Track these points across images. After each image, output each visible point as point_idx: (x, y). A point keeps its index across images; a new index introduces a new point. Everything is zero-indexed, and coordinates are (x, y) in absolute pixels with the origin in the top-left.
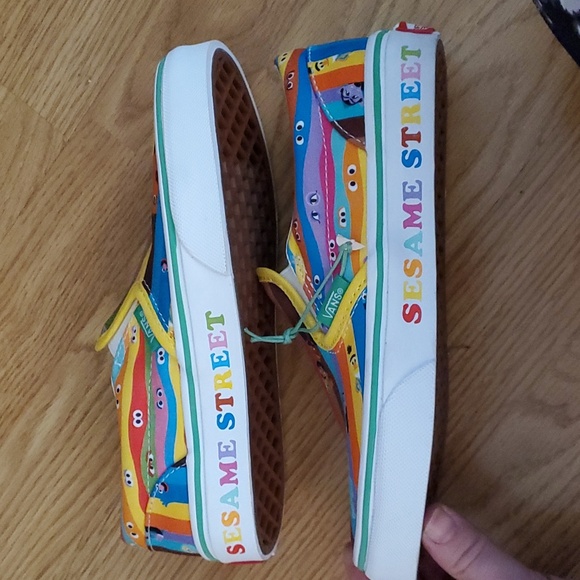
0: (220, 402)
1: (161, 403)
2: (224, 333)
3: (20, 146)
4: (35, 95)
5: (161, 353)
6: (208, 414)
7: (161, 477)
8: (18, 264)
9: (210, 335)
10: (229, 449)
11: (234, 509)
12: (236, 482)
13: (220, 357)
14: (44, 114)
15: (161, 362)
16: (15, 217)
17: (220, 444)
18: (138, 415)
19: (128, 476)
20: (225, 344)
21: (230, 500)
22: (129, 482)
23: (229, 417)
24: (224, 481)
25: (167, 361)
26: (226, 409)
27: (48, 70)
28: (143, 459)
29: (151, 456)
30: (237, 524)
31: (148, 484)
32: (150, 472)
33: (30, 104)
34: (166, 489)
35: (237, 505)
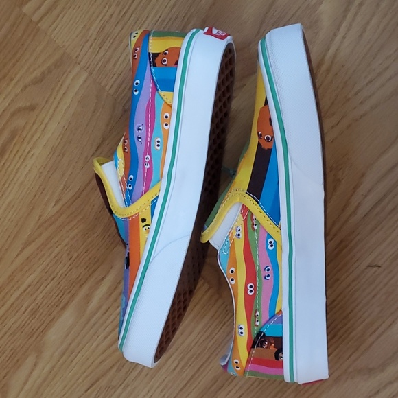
14: (112, 92)
33: (102, 85)
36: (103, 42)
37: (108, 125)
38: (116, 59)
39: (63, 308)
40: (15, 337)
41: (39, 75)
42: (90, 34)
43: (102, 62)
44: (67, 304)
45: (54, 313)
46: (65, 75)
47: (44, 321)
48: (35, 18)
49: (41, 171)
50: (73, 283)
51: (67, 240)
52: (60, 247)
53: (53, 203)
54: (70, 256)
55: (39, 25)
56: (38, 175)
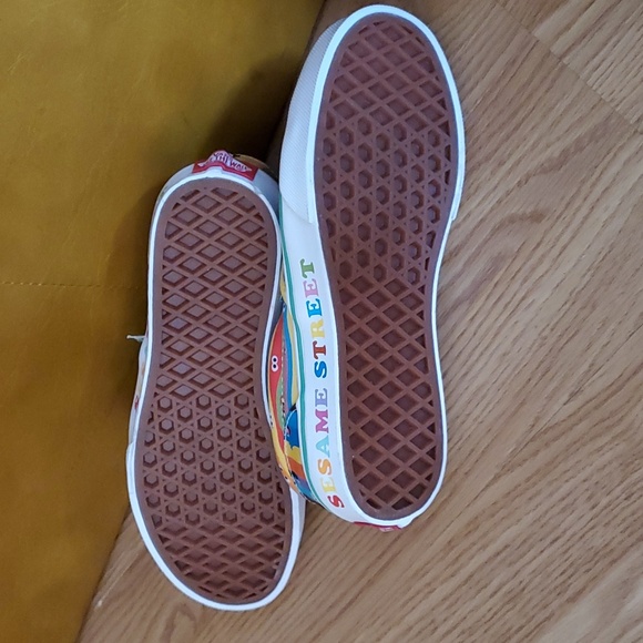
0: (316, 350)
2: (315, 281)
9: (305, 283)
10: (323, 397)
11: (326, 457)
12: (327, 430)
13: (314, 305)
17: (316, 391)
20: (316, 292)
21: (323, 448)
23: (323, 365)
24: (318, 428)
26: (321, 357)
28: (278, 402)
29: (283, 400)
32: (283, 416)
34: (289, 433)
39: (573, 600)
44: (580, 593)
48: (557, 49)
49: (544, 334)
50: (596, 554)
51: (589, 470)
52: (572, 481)
53: (565, 398)
54: (593, 502)
55: (565, 61)
56: (539, 341)
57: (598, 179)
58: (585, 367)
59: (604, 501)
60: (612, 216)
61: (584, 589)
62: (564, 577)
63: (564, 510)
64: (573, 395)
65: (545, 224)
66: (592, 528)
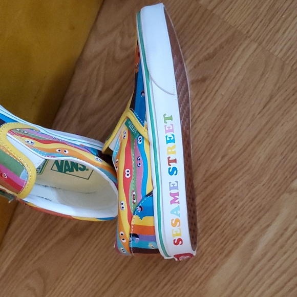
0: (170, 161)
1: (140, 164)
2: (172, 125)
3: (263, 75)
4: (275, 46)
5: (140, 139)
6: (164, 168)
7: (139, 203)
8: (255, 141)
9: (165, 126)
10: (175, 186)
11: (178, 217)
12: (178, 203)
13: (170, 138)
14: (280, 56)
15: (140, 143)
16: (256, 114)
17: (170, 183)
18: (128, 171)
19: (122, 204)
20: (172, 131)
21: (175, 212)
22: (123, 208)
23: (175, 169)
24: (172, 202)
25: (143, 142)
26: (173, 165)
27: (284, 33)
28: (130, 194)
29: (134, 193)
30: (179, 226)
31: (132, 208)
32: (133, 202)
33: (271, 51)
34: (142, 210)
35: (179, 215)
36: (273, 17)
37: (276, 85)
38: (285, 28)
39: (227, 256)
40: (178, 285)
41: (212, 51)
42: (261, 12)
43: (271, 33)
44: (230, 252)
45: (218, 260)
46: (235, 49)
47: (207, 269)
48: (210, 8)
49: (209, 131)
50: (237, 231)
51: (232, 191)
52: (224, 198)
53: (220, 159)
54: (234, 206)
55: (214, 12)
56: (206, 135)
57: (231, 60)
58: (229, 143)
59: (240, 205)
60: (238, 74)
61: (233, 249)
62: (222, 245)
63: (221, 212)
64: (223, 157)
65: (207, 82)
66: (235, 219)
